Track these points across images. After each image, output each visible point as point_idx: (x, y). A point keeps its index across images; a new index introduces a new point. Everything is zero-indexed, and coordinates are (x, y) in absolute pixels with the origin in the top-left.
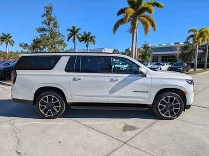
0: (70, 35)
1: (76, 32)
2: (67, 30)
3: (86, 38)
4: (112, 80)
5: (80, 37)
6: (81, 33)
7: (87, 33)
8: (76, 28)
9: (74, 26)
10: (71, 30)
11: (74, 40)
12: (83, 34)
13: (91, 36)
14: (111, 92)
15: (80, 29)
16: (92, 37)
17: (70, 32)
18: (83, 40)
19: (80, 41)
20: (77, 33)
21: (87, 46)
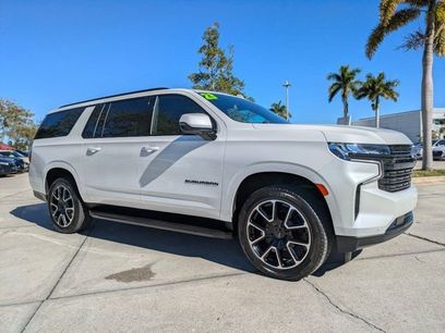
0: (335, 88)
1: (349, 79)
2: (329, 78)
3: (373, 88)
4: (144, 153)
5: (358, 87)
6: (361, 79)
7: (376, 77)
8: (349, 71)
9: (345, 66)
10: (338, 78)
11: (344, 96)
12: (365, 80)
13: (384, 82)
14: (144, 181)
15: (358, 71)
16: (389, 84)
17: (335, 81)
18: (364, 95)
19: (359, 98)
20: (353, 81)
21: (375, 107)
